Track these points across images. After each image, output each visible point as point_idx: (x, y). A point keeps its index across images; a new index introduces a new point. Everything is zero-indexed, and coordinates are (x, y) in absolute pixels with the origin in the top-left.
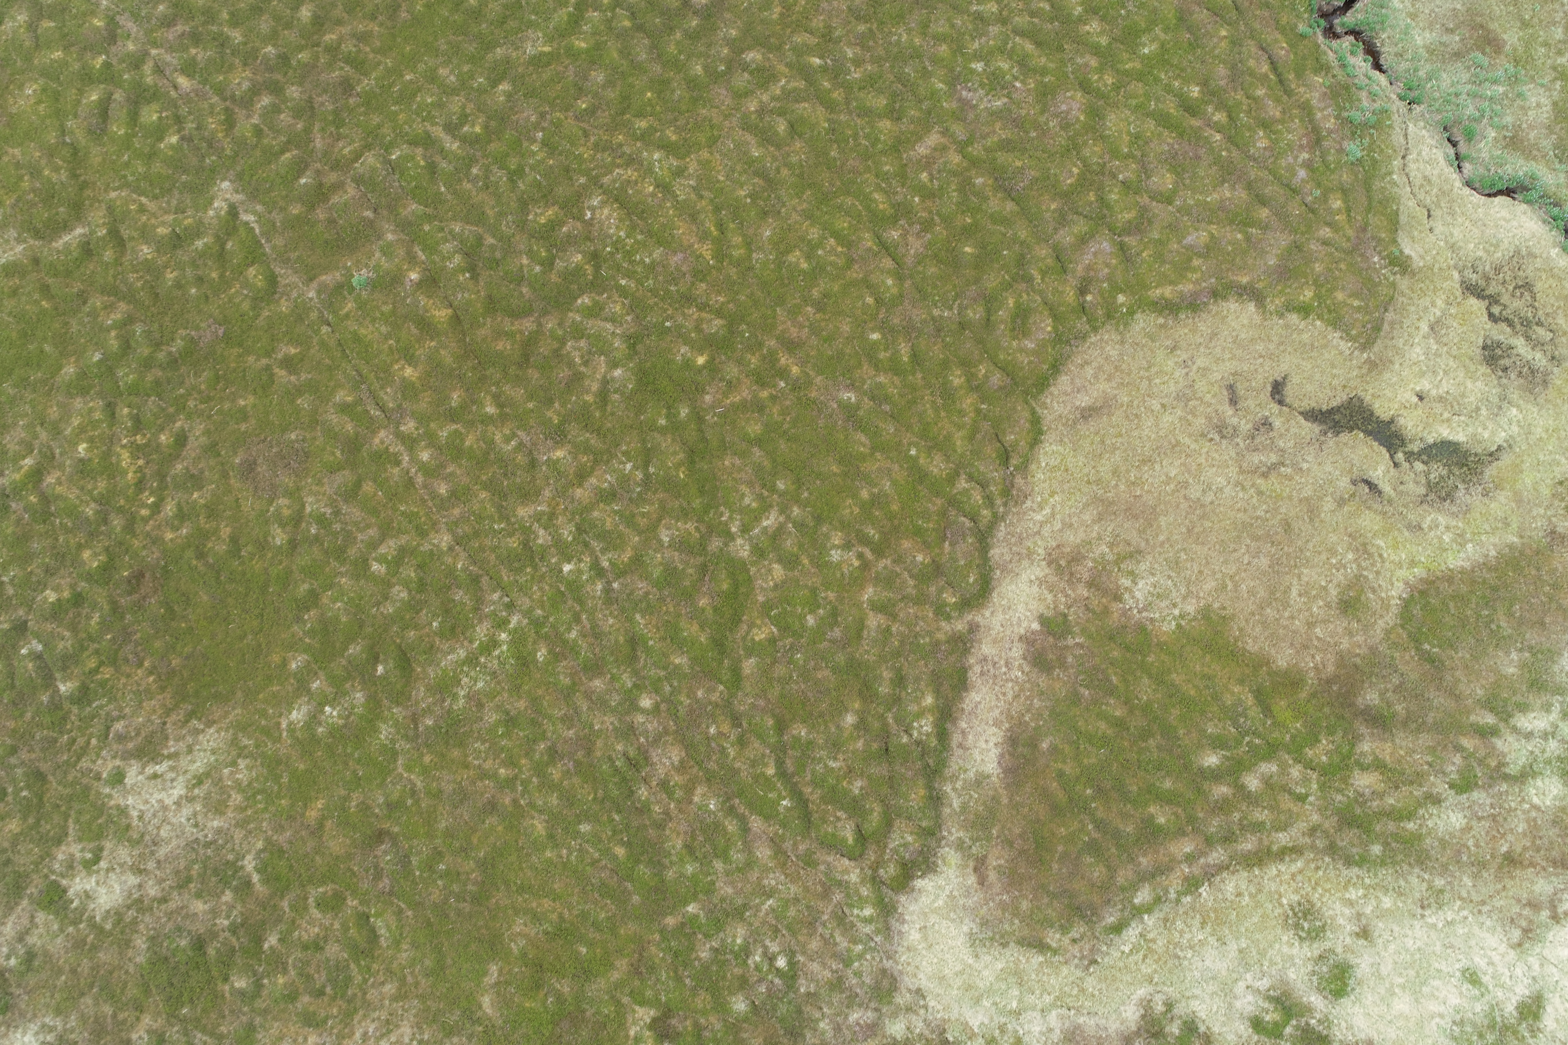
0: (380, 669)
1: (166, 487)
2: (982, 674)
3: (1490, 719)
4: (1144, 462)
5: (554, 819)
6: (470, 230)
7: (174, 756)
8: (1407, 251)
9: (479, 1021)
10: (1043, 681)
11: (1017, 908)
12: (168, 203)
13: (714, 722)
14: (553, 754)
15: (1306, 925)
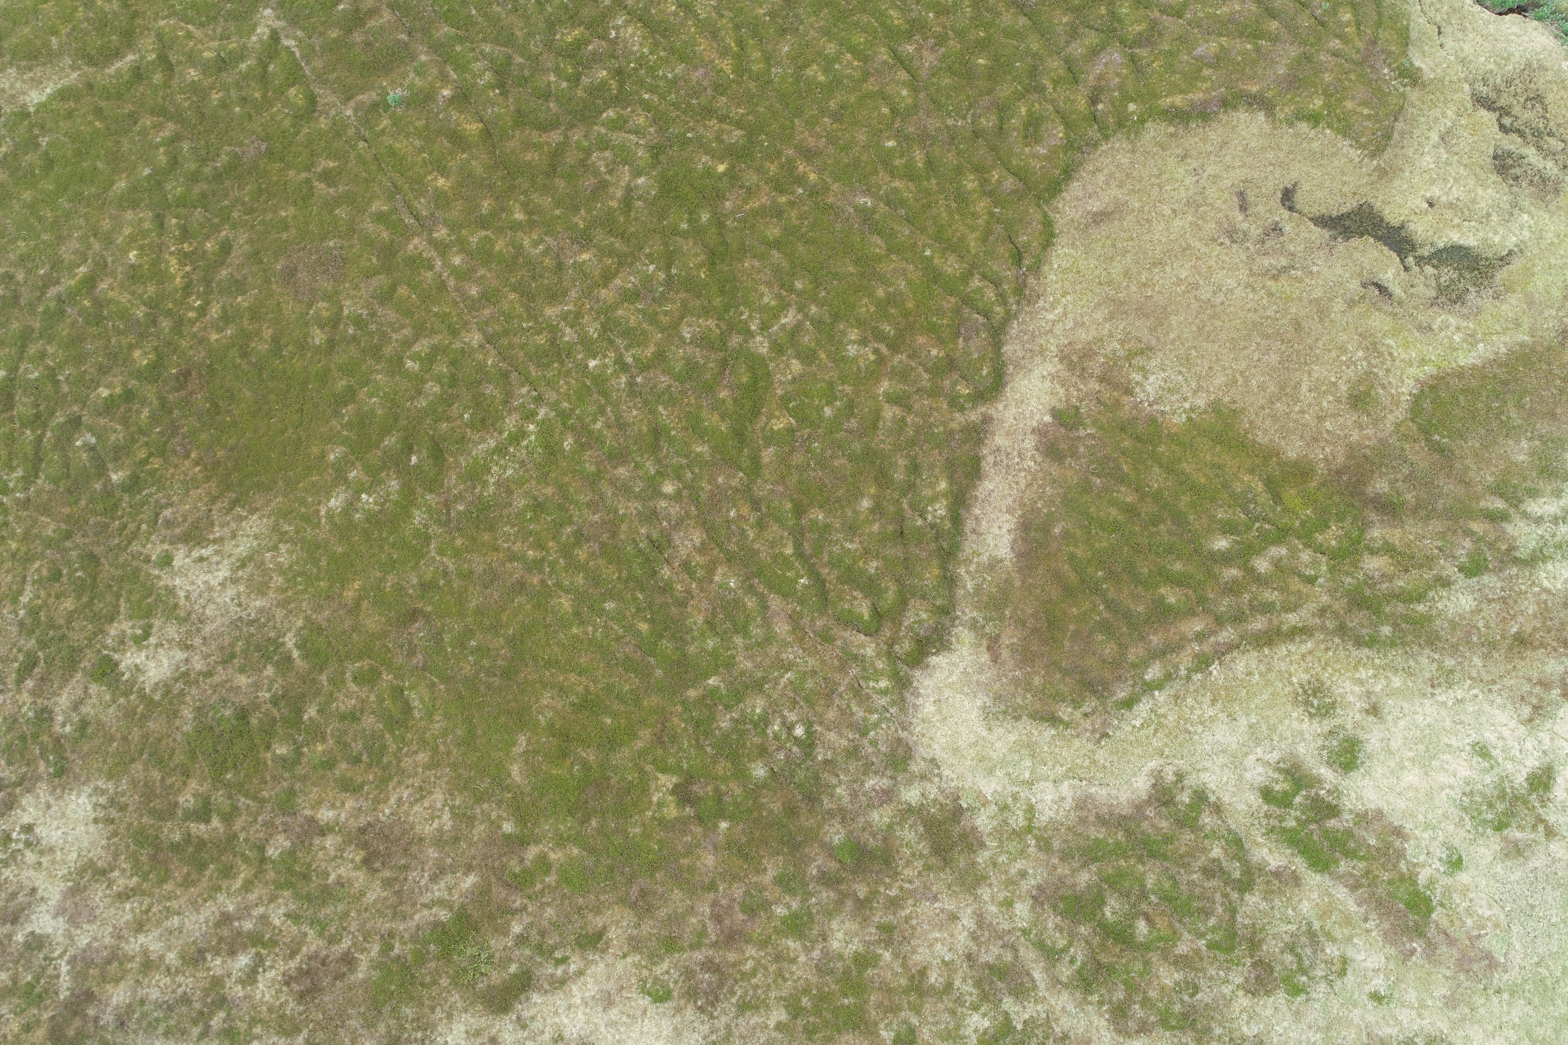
0: (414, 459)
1: (212, 292)
2: (995, 464)
3: (1499, 504)
4: (1154, 264)
5: (580, 598)
6: (499, 51)
7: (220, 540)
8: (1417, 64)
9: (508, 789)
10: (1055, 470)
11: (1029, 684)
12: (214, 30)
13: (734, 506)
14: (580, 537)
15: (1316, 702)
